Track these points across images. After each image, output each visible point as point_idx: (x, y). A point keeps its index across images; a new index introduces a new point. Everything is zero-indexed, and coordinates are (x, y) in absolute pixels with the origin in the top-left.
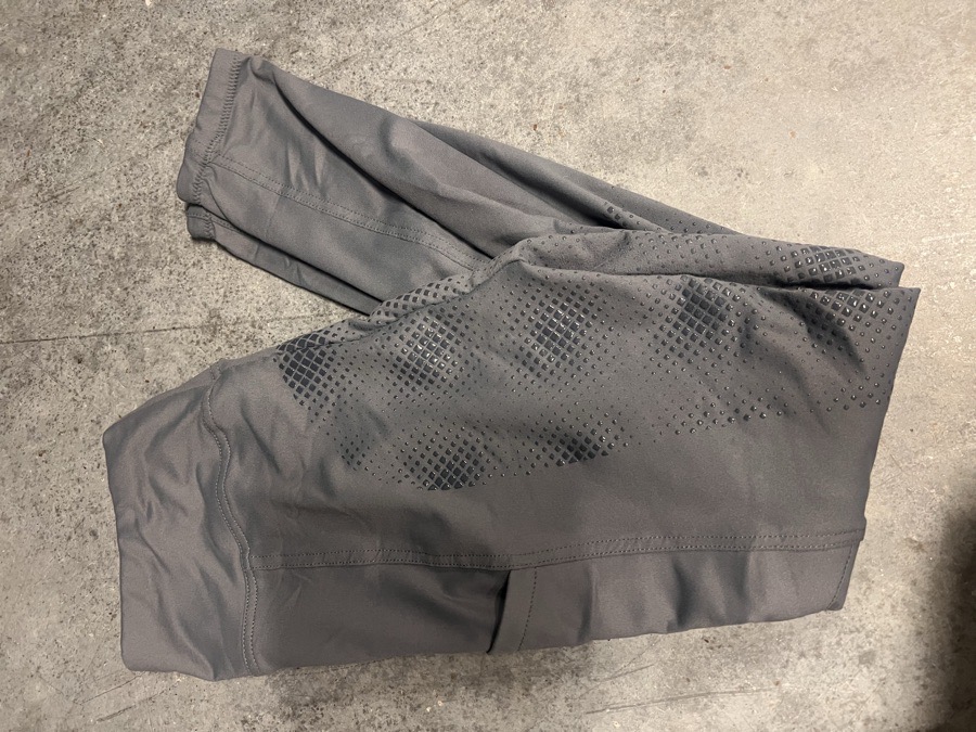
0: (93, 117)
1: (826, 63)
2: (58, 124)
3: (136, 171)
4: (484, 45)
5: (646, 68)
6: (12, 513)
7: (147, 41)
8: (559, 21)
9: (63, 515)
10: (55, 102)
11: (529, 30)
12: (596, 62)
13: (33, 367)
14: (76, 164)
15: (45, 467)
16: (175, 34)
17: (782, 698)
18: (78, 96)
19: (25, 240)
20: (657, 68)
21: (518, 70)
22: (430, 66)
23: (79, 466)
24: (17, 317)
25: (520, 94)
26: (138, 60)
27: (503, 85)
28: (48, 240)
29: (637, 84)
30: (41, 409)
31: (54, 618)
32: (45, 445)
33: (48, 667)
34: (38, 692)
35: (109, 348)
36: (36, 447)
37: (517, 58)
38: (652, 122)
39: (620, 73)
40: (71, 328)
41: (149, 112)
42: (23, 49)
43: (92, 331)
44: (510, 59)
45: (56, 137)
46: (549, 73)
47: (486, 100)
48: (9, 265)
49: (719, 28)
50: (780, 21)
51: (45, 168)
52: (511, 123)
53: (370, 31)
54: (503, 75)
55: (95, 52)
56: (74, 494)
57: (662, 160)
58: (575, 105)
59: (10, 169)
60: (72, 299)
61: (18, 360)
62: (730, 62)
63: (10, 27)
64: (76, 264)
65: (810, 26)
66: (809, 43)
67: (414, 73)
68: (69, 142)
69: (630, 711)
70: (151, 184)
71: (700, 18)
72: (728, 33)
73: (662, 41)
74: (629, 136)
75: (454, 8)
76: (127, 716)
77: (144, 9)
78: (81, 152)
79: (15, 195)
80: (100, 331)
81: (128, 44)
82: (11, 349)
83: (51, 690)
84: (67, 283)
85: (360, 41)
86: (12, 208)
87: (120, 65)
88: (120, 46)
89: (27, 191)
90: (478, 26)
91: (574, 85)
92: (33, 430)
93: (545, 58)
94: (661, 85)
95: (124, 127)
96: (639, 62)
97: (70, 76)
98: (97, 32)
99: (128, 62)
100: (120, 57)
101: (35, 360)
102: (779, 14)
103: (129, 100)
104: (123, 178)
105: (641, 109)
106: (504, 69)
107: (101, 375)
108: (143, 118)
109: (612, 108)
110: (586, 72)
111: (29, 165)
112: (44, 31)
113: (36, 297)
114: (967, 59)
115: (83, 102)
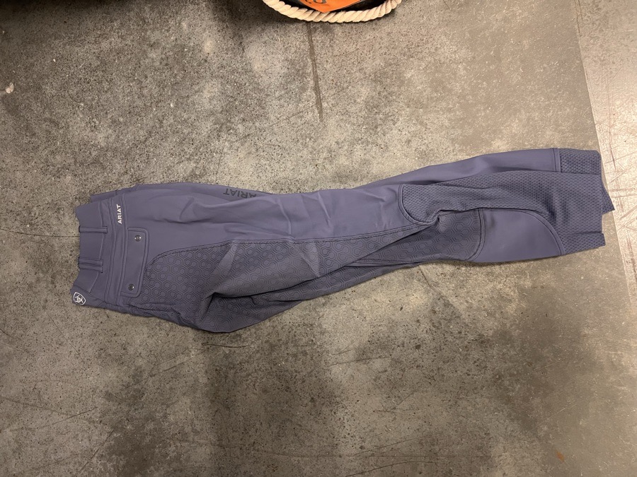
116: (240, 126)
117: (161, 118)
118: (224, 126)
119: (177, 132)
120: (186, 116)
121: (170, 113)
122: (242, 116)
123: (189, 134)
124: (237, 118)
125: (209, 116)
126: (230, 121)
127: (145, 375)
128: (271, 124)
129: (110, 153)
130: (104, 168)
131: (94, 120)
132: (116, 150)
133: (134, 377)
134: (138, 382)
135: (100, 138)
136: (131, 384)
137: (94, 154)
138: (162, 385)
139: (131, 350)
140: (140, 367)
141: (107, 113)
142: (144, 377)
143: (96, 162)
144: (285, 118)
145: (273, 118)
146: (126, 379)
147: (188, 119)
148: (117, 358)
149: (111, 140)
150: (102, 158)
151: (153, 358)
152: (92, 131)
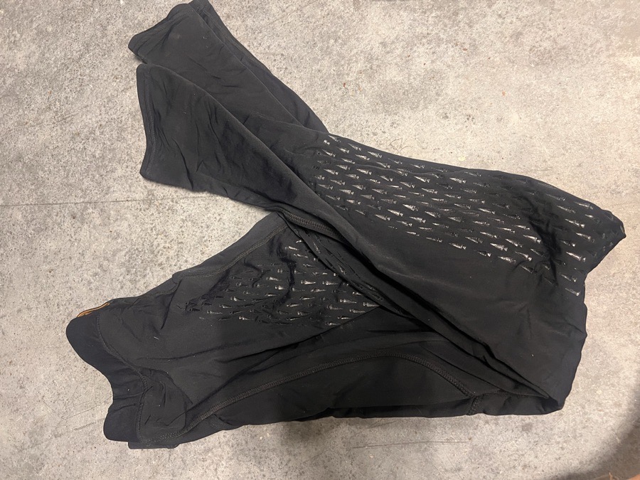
0: (88, 71)
1: (528, 48)
2: (68, 75)
3: (111, 105)
4: (317, 32)
5: (415, 48)
6: (33, 305)
7: (120, 26)
8: (363, 18)
9: (61, 308)
10: (67, 62)
11: (344, 23)
12: (384, 44)
13: (48, 220)
14: (77, 99)
15: (52, 279)
16: (136, 22)
17: (473, 447)
18: (80, 59)
19: (47, 144)
20: (422, 49)
21: (337, 48)
22: (283, 45)
23: (71, 279)
24: (41, 190)
25: (336, 63)
26: (115, 37)
27: (327, 58)
28: (60, 144)
29: (408, 60)
30: (52, 245)
31: (53, 368)
32: (53, 266)
33: (48, 396)
34: (43, 411)
35: (90, 211)
36: (48, 267)
37: (336, 41)
38: (416, 83)
39: (398, 52)
40: (70, 198)
41: (119, 69)
42: (50, 29)
43: (82, 200)
44: (332, 41)
45: (66, 83)
46: (355, 51)
47: (316, 67)
48: (37, 159)
49: (462, 24)
50: (500, 20)
51: (60, 101)
52: (330, 82)
53: (249, 22)
54: (327, 52)
55: (91, 31)
56: (68, 295)
57: (420, 108)
58: (370, 71)
59: (40, 101)
60: (72, 181)
61: (40, 215)
62: (467, 46)
63: (43, 15)
64: (75, 159)
65: (519, 23)
66: (518, 35)
67: (274, 49)
68: (74, 86)
69: (380, 449)
70: (118, 113)
71: (450, 18)
72: (467, 27)
73: (425, 32)
74: (401, 91)
75: (300, 9)
76: (91, 428)
77: (119, 6)
78: (80, 92)
79: (42, 117)
80: (86, 200)
81: (109, 27)
82: (36, 208)
83: (50, 410)
84: (69, 170)
85: (243, 28)
86: (41, 124)
87: (104, 40)
88: (105, 29)
89: (50, 115)
90: (313, 20)
91: (370, 59)
92: (46, 257)
93: (353, 42)
94: (423, 60)
95: (105, 78)
96: (410, 45)
97: (76, 46)
98: (92, 19)
99: (109, 38)
100: (104, 36)
101: (50, 216)
102: (500, 16)
103: (108, 62)
104: (103, 109)
105: (410, 75)
106: (328, 47)
107: (86, 226)
108: (116, 73)
109: (392, 74)
110: (378, 50)
111: (51, 99)
112: (62, 18)
113: (52, 179)
114: (620, 47)
115: (83, 62)
127: (48, 434)
128: (272, 19)
129: (29, 79)
130: (19, 102)
131: (15, 32)
132: (38, 74)
133: (31, 434)
134: (35, 444)
135: (19, 59)
136: (26, 447)
137: (9, 81)
138: (71, 453)
139: (31, 390)
140: (41, 419)
141: (32, 21)
142: (46, 437)
143: (10, 93)
144: (294, 8)
145: (275, 9)
146: (20, 436)
147: (144, 21)
148: (10, 400)
149: (33, 60)
150: (18, 88)
151: (61, 407)
152: (10, 49)
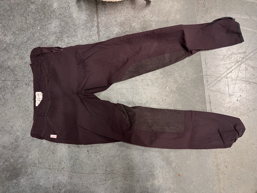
116: (66, 39)
117: (34, 33)
118: (60, 39)
119: (40, 39)
120: (44, 33)
121: (38, 32)
122: (67, 35)
123: (45, 40)
124: (65, 36)
125: (53, 34)
126: (62, 37)
